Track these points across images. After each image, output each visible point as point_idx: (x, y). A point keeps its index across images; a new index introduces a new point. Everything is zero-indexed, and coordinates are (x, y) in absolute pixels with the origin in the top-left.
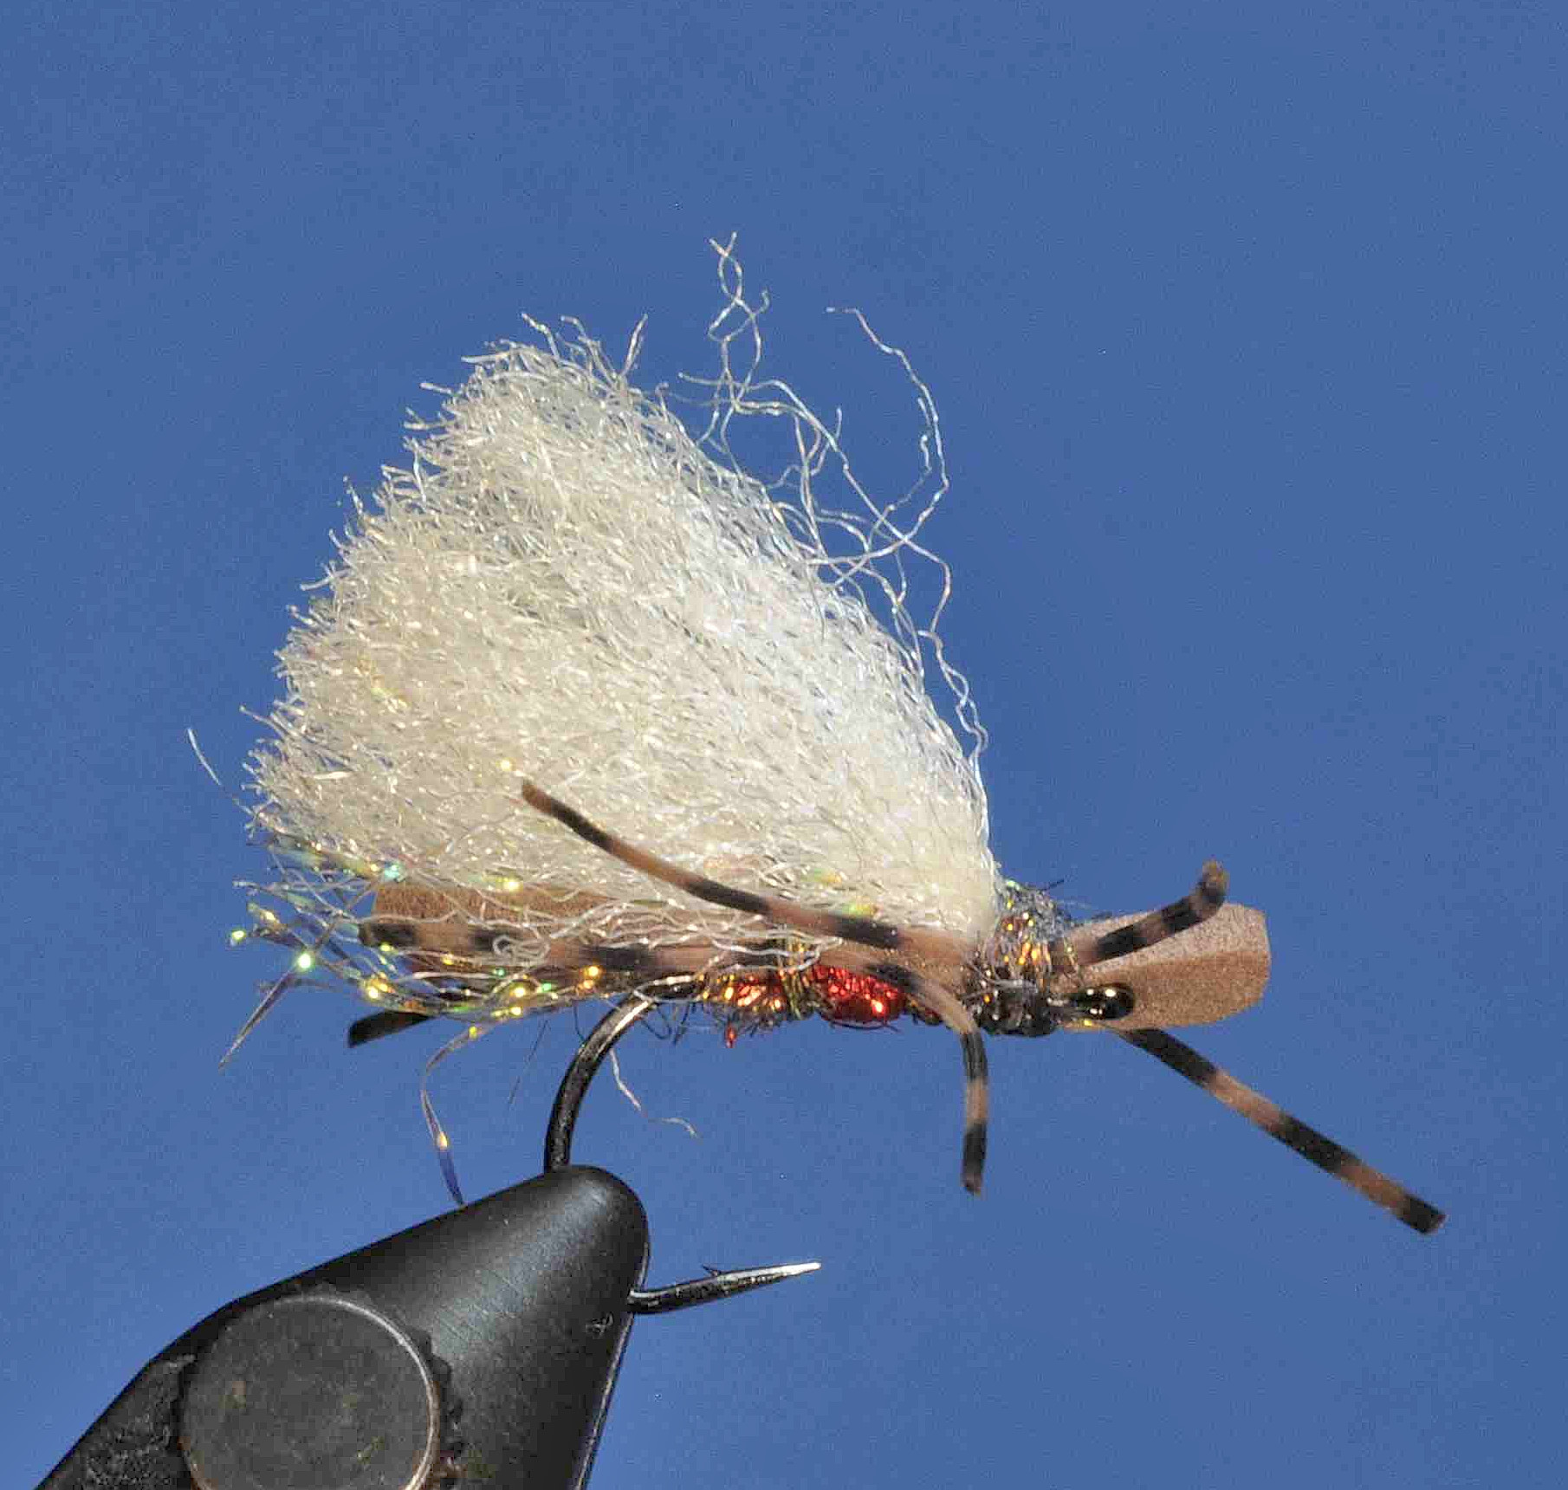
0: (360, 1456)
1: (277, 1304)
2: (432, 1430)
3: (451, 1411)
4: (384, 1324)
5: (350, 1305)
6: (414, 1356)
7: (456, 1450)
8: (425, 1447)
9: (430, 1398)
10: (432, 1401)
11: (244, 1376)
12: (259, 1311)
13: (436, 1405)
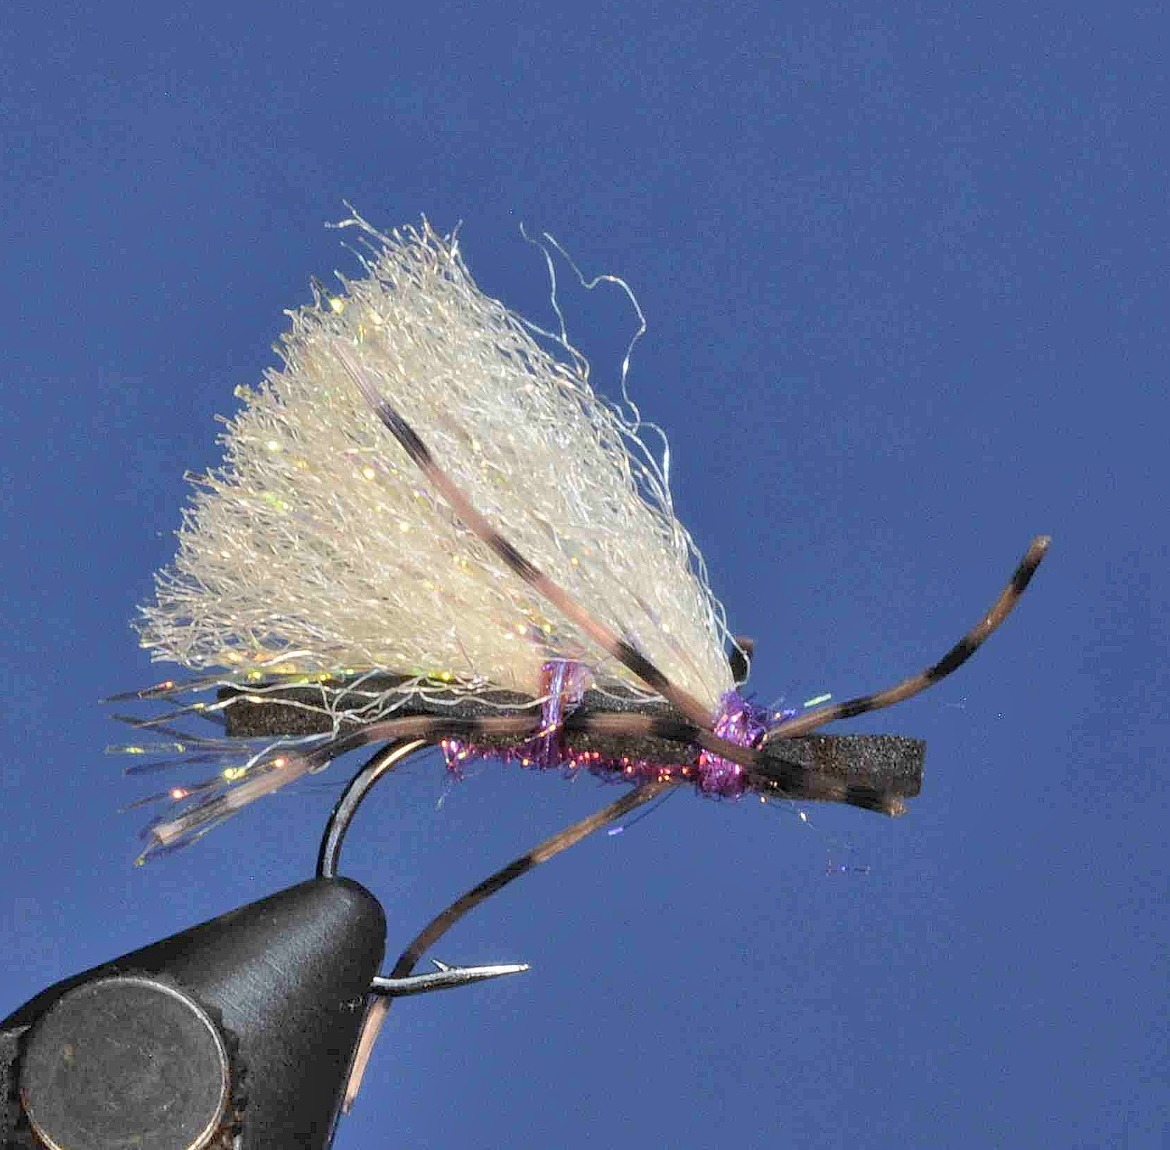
0: (165, 1107)
1: (100, 983)
2: (223, 1088)
3: (238, 1073)
4: (187, 1002)
5: (159, 986)
6: (210, 1028)
7: (242, 1104)
8: (218, 1102)
9: (223, 1062)
10: (224, 1064)
11: (73, 1041)
12: (86, 989)
13: (227, 1069)
